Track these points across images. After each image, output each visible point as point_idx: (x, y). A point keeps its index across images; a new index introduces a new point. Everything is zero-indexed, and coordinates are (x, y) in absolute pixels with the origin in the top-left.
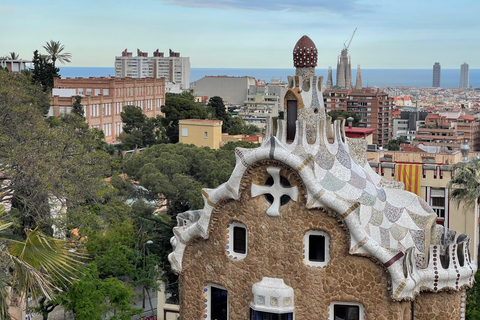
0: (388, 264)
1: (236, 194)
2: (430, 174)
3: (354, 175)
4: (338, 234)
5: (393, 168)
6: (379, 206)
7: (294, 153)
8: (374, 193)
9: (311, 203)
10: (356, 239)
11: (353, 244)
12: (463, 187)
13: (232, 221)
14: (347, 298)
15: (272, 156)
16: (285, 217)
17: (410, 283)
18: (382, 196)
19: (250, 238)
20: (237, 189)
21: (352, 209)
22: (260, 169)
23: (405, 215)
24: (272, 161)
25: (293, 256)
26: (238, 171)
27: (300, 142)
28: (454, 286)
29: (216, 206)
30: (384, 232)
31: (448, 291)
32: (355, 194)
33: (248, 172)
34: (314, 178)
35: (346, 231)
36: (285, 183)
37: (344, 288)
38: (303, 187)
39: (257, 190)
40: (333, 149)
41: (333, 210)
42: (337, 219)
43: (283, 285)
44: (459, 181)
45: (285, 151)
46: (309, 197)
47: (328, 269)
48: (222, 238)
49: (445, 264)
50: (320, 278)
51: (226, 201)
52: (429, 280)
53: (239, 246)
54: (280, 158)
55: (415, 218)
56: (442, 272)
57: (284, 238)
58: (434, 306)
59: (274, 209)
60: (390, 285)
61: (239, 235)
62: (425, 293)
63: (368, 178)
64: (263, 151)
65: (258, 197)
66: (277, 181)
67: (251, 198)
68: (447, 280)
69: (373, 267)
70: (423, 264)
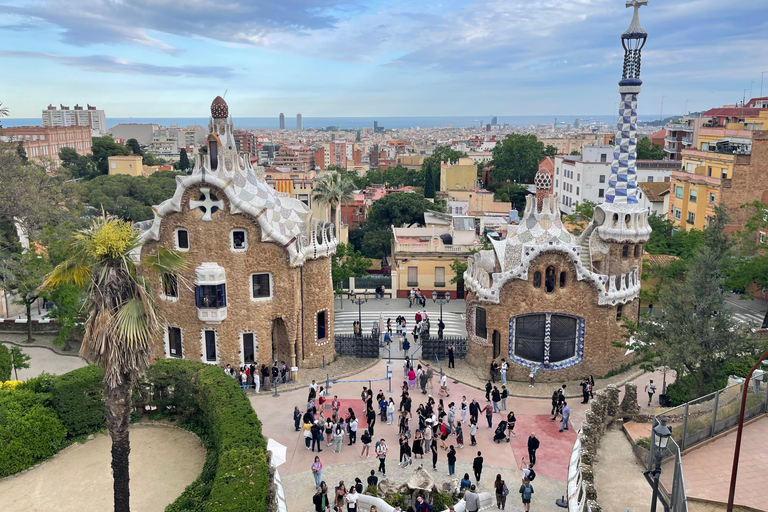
0: (287, 245)
1: (178, 208)
2: (298, 186)
3: (260, 190)
4: (253, 229)
5: (274, 184)
6: (277, 209)
7: (219, 177)
8: (273, 201)
9: (234, 211)
10: (265, 232)
11: (264, 235)
12: (320, 193)
13: (177, 227)
14: (261, 270)
15: (203, 180)
16: (215, 222)
17: (301, 255)
18: (278, 202)
19: (191, 237)
20: (179, 204)
21: (262, 212)
22: (194, 190)
23: (293, 213)
24: (204, 184)
25: (223, 247)
26: (179, 191)
27: (221, 170)
28: (325, 254)
29: (164, 217)
30: (281, 225)
31: (322, 258)
32: (262, 203)
33: (186, 192)
34: (234, 193)
35: (258, 227)
36: (214, 198)
37: (258, 263)
38: (227, 200)
39: (194, 204)
40: (244, 174)
41: (249, 214)
42: (252, 220)
43: (217, 266)
44: (318, 190)
45: (212, 177)
46: (232, 207)
47: (247, 253)
48: (170, 239)
49: (320, 242)
50: (242, 259)
51: (170, 214)
52: (311, 252)
53: (183, 243)
54: (210, 181)
55: (299, 215)
56: (318, 246)
57: (216, 235)
58: (314, 268)
59: (207, 216)
60: (289, 258)
61: (183, 237)
62: (309, 260)
63: (269, 192)
64: (196, 176)
65: (195, 209)
66: (208, 197)
67: (190, 210)
68: (322, 251)
69: (277, 248)
70: (307, 243)
